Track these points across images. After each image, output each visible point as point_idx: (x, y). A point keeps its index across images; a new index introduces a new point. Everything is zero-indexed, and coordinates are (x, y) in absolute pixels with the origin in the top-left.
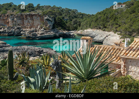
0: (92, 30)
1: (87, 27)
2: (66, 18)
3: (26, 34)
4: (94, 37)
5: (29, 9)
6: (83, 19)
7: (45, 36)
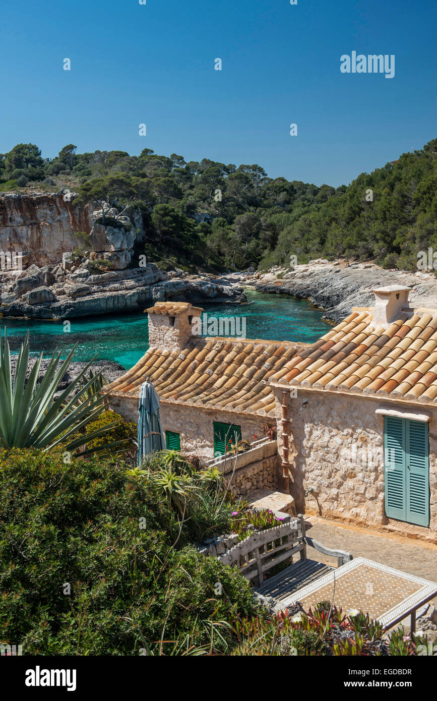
0: (330, 266)
1: (307, 251)
2: (203, 211)
4: (340, 298)
5: (20, 174)
6: (290, 211)
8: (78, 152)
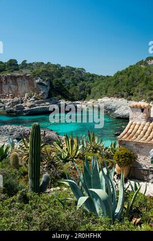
0: (109, 99)
1: (101, 95)
2: (67, 81)
3: (6, 107)
4: (115, 110)
5: (11, 69)
6: (94, 82)
7: (36, 109)
8: (27, 62)
